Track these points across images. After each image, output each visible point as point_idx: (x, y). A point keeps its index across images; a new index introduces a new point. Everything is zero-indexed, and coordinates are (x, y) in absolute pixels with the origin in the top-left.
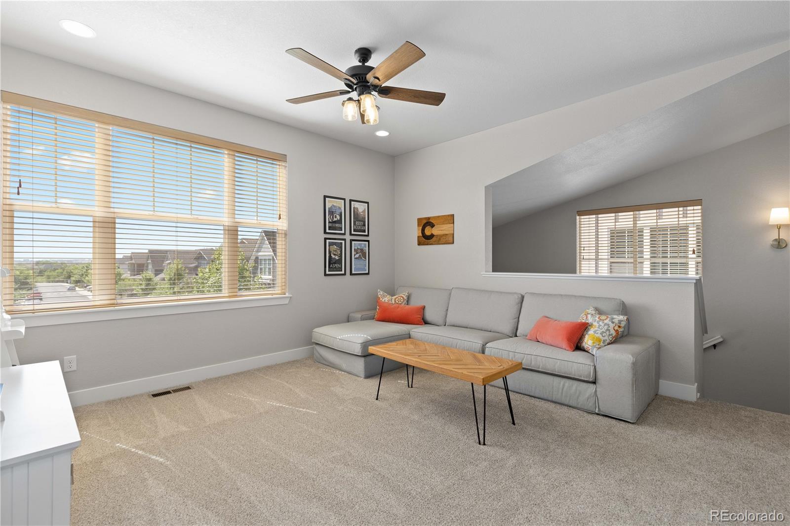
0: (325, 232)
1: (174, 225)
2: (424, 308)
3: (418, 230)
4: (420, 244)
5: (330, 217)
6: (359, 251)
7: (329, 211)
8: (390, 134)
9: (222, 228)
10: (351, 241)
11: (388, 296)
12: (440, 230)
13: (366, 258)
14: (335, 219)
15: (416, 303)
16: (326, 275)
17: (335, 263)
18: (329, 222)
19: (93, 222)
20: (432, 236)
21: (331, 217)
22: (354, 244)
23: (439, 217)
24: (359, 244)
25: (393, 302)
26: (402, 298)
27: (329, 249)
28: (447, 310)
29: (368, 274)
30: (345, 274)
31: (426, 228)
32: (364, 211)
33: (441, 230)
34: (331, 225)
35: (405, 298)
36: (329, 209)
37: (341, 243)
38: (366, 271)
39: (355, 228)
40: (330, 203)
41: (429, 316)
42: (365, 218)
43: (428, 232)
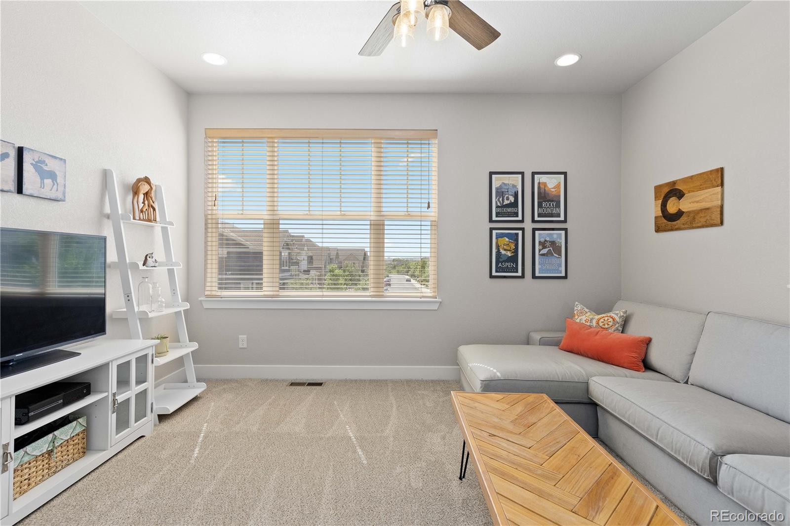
0: (491, 221)
1: (320, 222)
2: (648, 342)
3: (656, 206)
4: (658, 229)
5: (499, 200)
6: (548, 244)
7: (497, 192)
8: (581, 57)
9: (368, 223)
10: (534, 230)
11: (589, 313)
12: (693, 202)
13: (560, 254)
14: (506, 202)
15: (636, 331)
16: (491, 277)
17: (505, 261)
18: (497, 207)
19: (264, 224)
20: (680, 214)
21: (501, 199)
22: (539, 234)
23: (691, 177)
24: (548, 234)
25: (594, 323)
26: (611, 320)
27: (497, 243)
28: (694, 353)
29: (566, 277)
30: (523, 276)
31: (669, 202)
32: (558, 186)
33: (697, 202)
34: (499, 210)
35: (617, 319)
36: (497, 189)
37: (517, 234)
38: (561, 273)
39: (541, 211)
40: (497, 181)
41: (656, 357)
42: (559, 196)
43: (672, 208)
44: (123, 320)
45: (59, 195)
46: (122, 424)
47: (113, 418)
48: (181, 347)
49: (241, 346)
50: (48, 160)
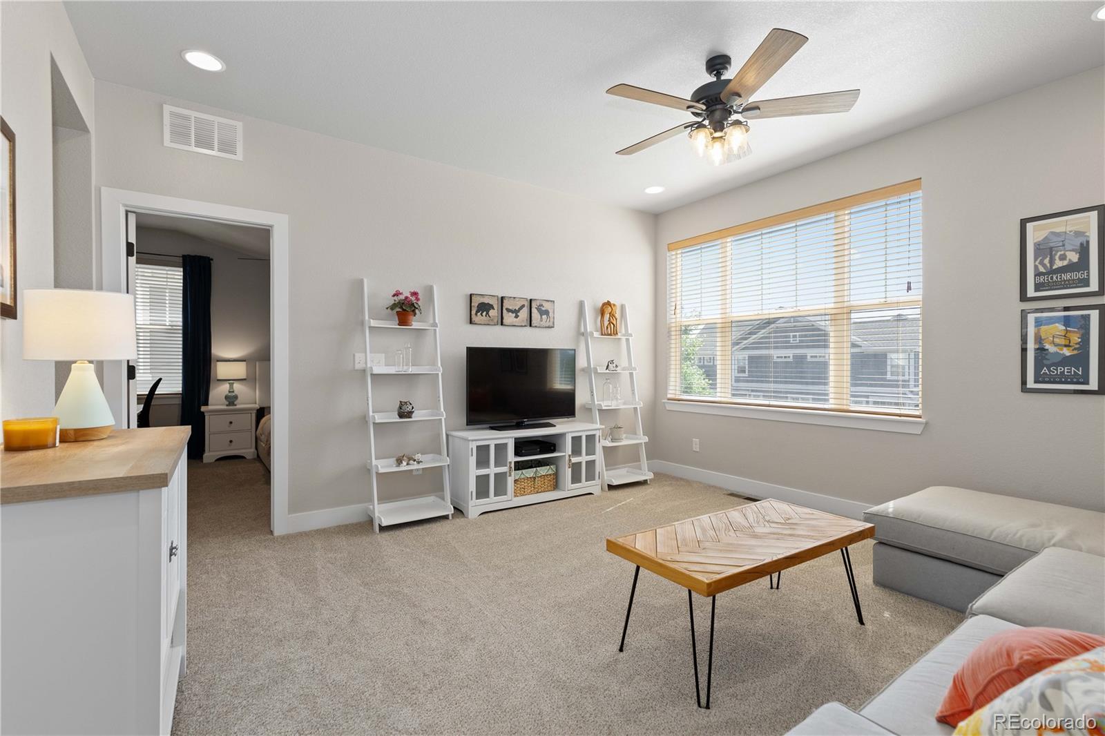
0: (1023, 297)
5: (1042, 262)
7: (1039, 250)
14: (1059, 264)
16: (1025, 390)
17: (1057, 365)
18: (1039, 274)
21: (1047, 261)
27: (1038, 335)
34: (1043, 279)
36: (1038, 245)
44: (588, 410)
45: (551, 324)
46: (576, 478)
47: (569, 472)
48: (637, 439)
49: (694, 449)
50: (544, 304)
